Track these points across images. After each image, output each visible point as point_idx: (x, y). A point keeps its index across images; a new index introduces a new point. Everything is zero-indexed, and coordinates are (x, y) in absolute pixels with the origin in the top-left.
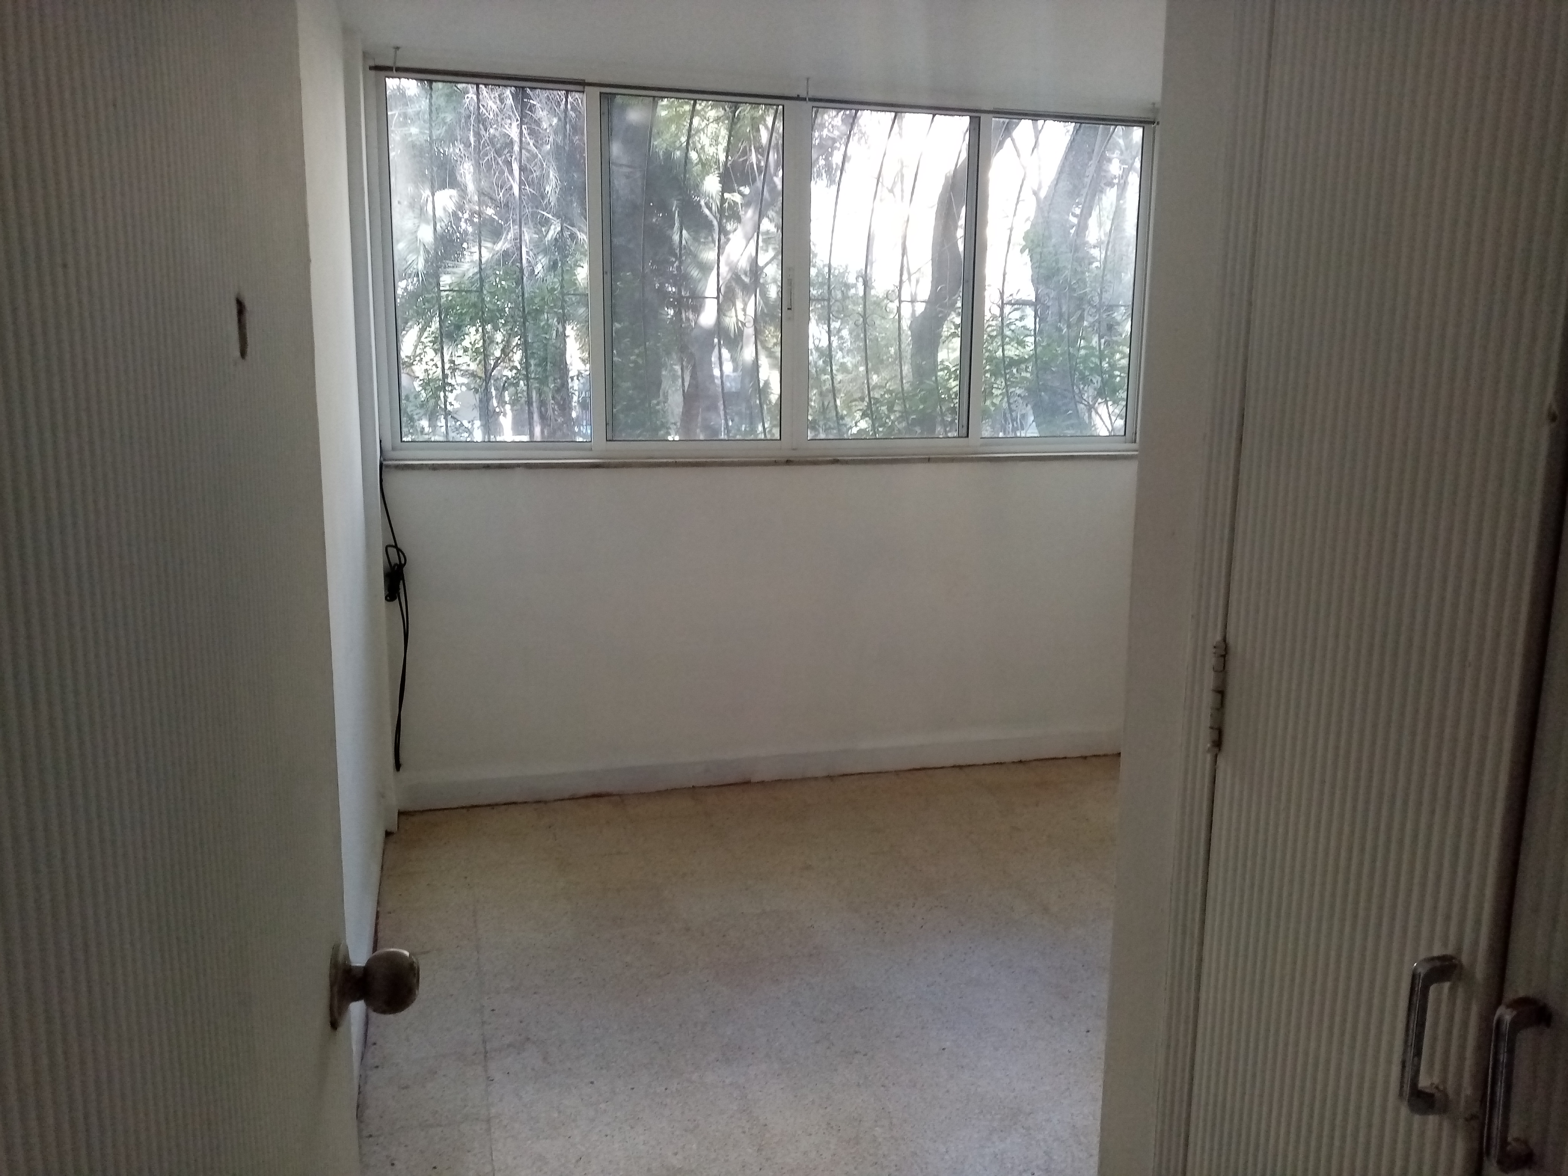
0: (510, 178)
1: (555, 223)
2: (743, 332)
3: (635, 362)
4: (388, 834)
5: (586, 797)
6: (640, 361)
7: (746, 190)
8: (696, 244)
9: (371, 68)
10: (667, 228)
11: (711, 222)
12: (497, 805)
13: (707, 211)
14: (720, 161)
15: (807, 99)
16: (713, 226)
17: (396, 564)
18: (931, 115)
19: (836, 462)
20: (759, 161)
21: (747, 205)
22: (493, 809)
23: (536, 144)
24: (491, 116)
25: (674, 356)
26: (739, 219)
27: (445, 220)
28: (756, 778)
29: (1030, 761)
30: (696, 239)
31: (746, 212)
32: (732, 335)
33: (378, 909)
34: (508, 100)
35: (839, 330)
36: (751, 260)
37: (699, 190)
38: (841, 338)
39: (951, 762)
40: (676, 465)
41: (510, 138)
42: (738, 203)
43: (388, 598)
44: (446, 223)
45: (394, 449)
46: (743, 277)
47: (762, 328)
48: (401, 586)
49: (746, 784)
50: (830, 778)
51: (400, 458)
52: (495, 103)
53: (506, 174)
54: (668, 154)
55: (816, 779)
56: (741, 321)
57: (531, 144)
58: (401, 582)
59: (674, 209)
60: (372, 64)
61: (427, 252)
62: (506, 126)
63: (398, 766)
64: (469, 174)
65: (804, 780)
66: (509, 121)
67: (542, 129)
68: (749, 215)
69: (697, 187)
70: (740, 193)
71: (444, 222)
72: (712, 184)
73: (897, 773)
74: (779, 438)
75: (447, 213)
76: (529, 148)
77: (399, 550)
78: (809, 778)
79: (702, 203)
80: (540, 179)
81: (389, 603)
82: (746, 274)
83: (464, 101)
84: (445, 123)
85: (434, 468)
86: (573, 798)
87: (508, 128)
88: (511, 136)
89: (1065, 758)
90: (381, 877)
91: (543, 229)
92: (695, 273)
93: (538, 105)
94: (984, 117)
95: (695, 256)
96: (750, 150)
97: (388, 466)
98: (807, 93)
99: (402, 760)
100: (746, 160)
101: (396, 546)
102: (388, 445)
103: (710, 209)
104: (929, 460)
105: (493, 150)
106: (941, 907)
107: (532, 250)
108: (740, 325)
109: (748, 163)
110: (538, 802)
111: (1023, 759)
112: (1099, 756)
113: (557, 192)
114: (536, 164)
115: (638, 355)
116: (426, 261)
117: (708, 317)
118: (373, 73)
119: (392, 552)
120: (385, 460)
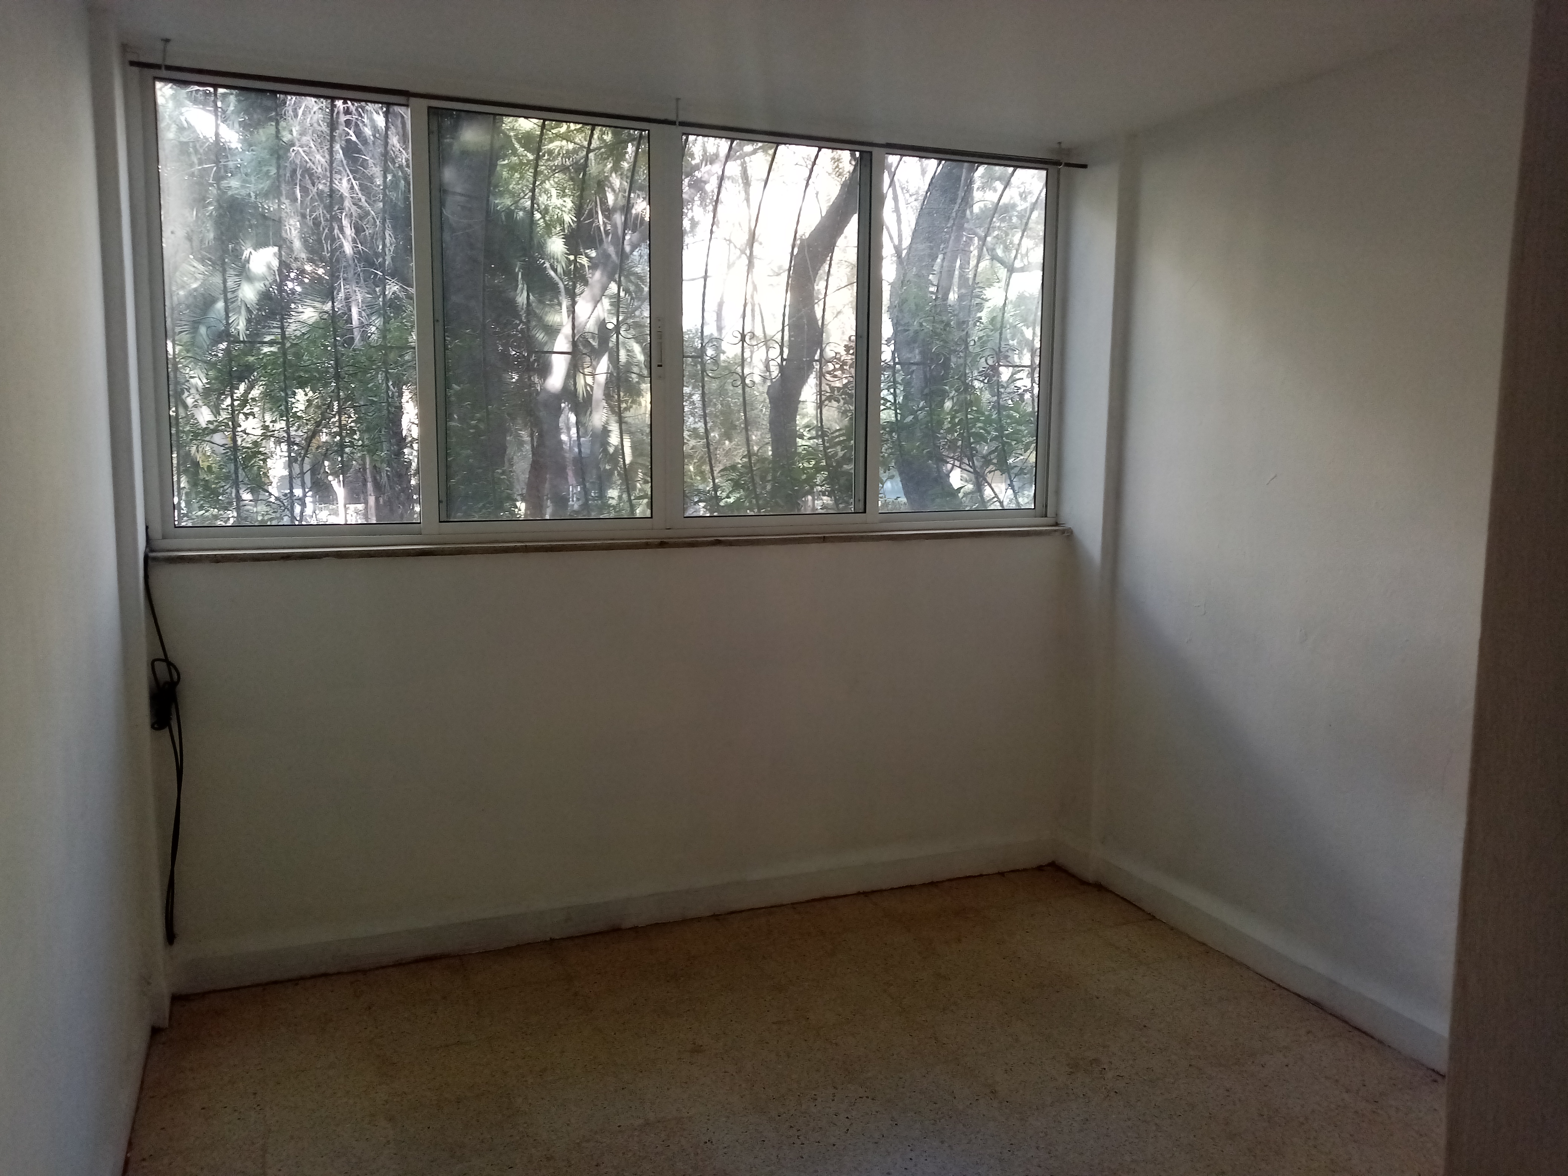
0: (341, 236)
1: (390, 282)
2: (592, 395)
3: (475, 427)
4: (155, 1031)
5: (418, 961)
6: (482, 426)
7: (593, 254)
8: (541, 307)
9: (133, 63)
10: (510, 290)
11: (557, 284)
12: (303, 978)
13: (552, 273)
14: (565, 223)
15: (677, 123)
16: (558, 288)
17: (166, 683)
18: (817, 149)
19: (718, 543)
20: (605, 224)
21: (594, 266)
22: (297, 984)
23: (368, 200)
24: (320, 170)
25: (519, 421)
26: (586, 283)
27: (269, 279)
28: (628, 924)
29: (943, 881)
30: (541, 302)
31: (593, 275)
32: (581, 399)
33: (129, 1155)
34: (338, 154)
35: (691, 395)
36: (599, 323)
37: (544, 251)
38: (693, 403)
39: (853, 889)
40: (526, 550)
41: (340, 193)
42: (584, 265)
43: (156, 726)
44: (271, 281)
45: (164, 538)
46: (591, 340)
47: (611, 392)
48: (173, 711)
49: (615, 932)
50: (716, 917)
51: (175, 547)
52: (324, 157)
53: (336, 231)
54: (510, 213)
55: (699, 919)
56: (589, 385)
57: (363, 200)
58: (173, 706)
59: (517, 270)
60: (134, 58)
61: (249, 311)
62: (336, 182)
63: (171, 937)
64: (295, 230)
65: (685, 922)
66: (339, 177)
67: (375, 186)
68: (596, 277)
69: (542, 247)
70: (587, 256)
71: (268, 280)
72: (556, 246)
73: (794, 905)
74: (650, 516)
75: (272, 271)
76: (360, 204)
77: (170, 665)
78: (692, 920)
79: (547, 265)
80: (372, 238)
81: (158, 732)
82: (593, 338)
83: (289, 154)
84: (269, 177)
85: (217, 560)
86: (399, 964)
87: (337, 183)
88: (342, 191)
89: (981, 875)
90: (139, 1100)
91: (377, 289)
92: (541, 336)
93: (371, 161)
94: (875, 151)
95: (540, 319)
96: (597, 213)
97: (155, 559)
98: (677, 116)
99: (177, 929)
100: (593, 222)
101: (166, 660)
102: (156, 533)
103: (555, 271)
104: (824, 539)
105: (322, 206)
106: (867, 1097)
107: (364, 310)
108: (589, 388)
109: (594, 225)
110: (354, 972)
111: (935, 880)
112: (1018, 871)
113: (392, 251)
114: (368, 222)
115: (479, 420)
116: (249, 321)
117: (555, 381)
118: (135, 69)
119: (161, 667)
120: (152, 551)
